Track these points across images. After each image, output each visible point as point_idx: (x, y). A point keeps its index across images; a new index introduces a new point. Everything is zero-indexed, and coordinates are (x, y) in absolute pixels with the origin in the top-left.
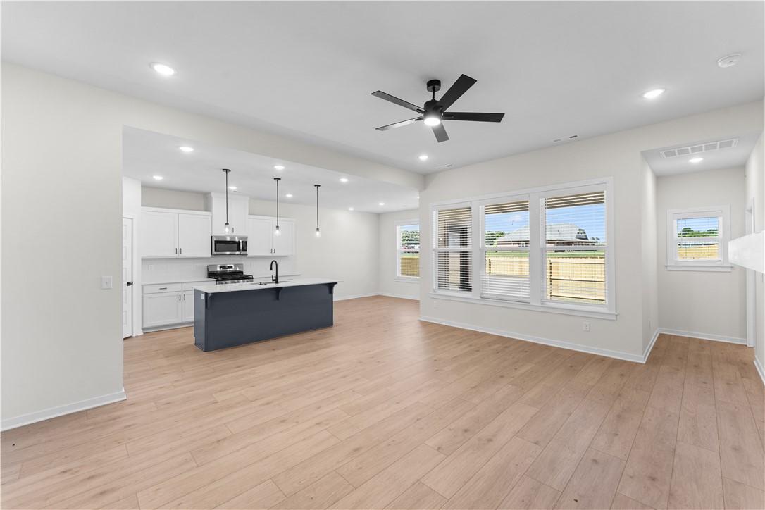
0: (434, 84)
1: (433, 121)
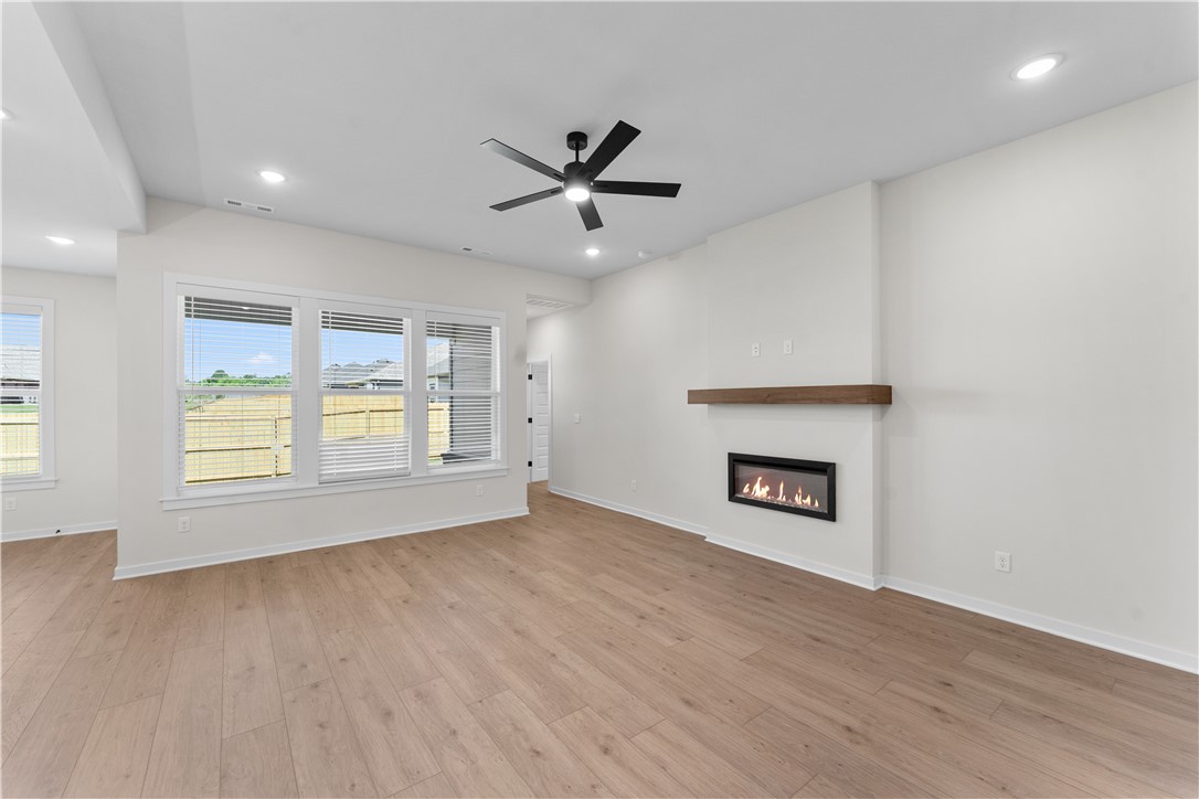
0: (577, 140)
1: (578, 194)
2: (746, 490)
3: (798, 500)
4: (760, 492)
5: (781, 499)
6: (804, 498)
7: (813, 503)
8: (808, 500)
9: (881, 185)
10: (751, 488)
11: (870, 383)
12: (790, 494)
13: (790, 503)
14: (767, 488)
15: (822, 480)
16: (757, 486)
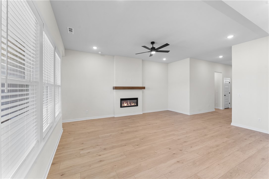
2: (123, 105)
3: (132, 104)
4: (125, 105)
5: (129, 105)
6: (133, 104)
7: (135, 104)
8: (134, 104)
9: (142, 60)
10: (124, 105)
11: (142, 86)
12: (130, 104)
13: (131, 105)
14: (126, 104)
15: (136, 101)
16: (125, 104)
